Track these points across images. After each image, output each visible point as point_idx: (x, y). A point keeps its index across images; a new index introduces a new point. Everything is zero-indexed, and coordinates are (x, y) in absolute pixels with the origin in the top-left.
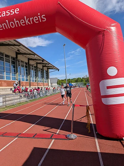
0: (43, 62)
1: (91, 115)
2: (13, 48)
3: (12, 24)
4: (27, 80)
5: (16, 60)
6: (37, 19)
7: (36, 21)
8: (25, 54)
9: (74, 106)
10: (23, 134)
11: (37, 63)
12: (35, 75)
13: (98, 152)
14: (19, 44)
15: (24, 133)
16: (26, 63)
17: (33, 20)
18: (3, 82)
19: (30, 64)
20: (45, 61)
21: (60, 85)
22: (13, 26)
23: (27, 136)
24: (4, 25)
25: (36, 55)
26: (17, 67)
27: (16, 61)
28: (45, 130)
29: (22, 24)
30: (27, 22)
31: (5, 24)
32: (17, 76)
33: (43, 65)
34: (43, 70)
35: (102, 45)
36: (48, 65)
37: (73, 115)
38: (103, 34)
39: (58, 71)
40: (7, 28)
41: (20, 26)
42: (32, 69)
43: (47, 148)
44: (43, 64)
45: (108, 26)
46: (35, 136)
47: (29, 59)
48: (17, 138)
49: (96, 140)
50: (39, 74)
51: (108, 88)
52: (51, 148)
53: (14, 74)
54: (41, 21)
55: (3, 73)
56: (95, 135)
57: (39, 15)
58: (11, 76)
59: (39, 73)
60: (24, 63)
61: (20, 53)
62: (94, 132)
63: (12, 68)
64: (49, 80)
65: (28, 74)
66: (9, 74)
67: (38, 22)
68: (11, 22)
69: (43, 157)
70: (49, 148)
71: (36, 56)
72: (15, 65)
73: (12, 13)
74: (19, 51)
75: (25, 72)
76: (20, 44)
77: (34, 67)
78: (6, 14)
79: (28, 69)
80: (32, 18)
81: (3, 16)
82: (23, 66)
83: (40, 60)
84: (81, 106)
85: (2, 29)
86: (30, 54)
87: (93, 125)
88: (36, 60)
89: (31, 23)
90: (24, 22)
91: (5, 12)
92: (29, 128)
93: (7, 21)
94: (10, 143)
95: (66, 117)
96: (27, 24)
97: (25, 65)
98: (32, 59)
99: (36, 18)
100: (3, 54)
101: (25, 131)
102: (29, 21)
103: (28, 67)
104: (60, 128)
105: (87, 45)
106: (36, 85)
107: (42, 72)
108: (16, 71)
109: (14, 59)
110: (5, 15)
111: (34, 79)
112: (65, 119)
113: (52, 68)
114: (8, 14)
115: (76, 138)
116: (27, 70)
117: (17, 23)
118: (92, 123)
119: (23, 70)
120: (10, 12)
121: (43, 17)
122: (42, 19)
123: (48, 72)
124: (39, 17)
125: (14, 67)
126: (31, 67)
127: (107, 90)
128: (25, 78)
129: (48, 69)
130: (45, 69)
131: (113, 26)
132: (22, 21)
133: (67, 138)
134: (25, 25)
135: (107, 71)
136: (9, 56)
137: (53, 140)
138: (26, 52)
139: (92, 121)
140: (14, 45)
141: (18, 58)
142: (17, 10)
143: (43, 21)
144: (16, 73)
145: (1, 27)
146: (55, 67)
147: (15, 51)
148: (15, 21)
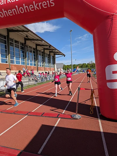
0: (50, 47)
1: (95, 98)
2: (21, 34)
4: (35, 65)
5: (25, 45)
6: (46, 4)
8: (33, 40)
9: (79, 89)
10: (32, 113)
11: (44, 49)
12: (43, 60)
13: (101, 131)
14: (27, 30)
15: (33, 111)
16: (34, 49)
17: (41, 5)
18: (13, 66)
19: (37, 49)
20: (52, 47)
21: (65, 70)
22: (22, 12)
23: (36, 114)
24: (14, 11)
25: (43, 40)
26: (26, 52)
27: (25, 47)
28: (52, 110)
29: (31, 9)
30: (36, 7)
31: (14, 9)
32: (26, 61)
33: (50, 50)
34: (49, 55)
35: (110, 30)
36: (54, 51)
37: (78, 98)
38: (111, 19)
39: (64, 56)
40: (17, 14)
41: (29, 11)
42: (40, 54)
43: (53, 125)
46: (43, 115)
47: (37, 45)
48: (27, 116)
49: (100, 121)
50: (46, 59)
51: (114, 72)
52: (57, 126)
53: (23, 59)
54: (49, 6)
55: (13, 58)
56: (99, 116)
58: (20, 61)
60: (32, 48)
61: (29, 39)
62: (98, 114)
63: (21, 53)
64: (56, 65)
65: (36, 59)
66: (18, 59)
67: (46, 7)
68: (20, 8)
69: (51, 133)
70: (56, 126)
71: (43, 42)
72: (24, 50)
74: (28, 37)
75: (33, 57)
76: (29, 30)
77: (41, 52)
79: (35, 54)
80: (41, 3)
81: (12, 1)
82: (31, 52)
83: (47, 46)
84: (86, 89)
85: (12, 15)
86: (38, 40)
87: (97, 108)
88: (43, 45)
89: (39, 8)
90: (33, 7)
92: (38, 108)
93: (16, 6)
94: (21, 120)
95: (71, 99)
96: (36, 9)
97: (33, 50)
98: (39, 45)
99: (44, 3)
100: (13, 40)
101: (34, 110)
102: (38, 6)
103: (36, 52)
104: (65, 109)
105: (95, 30)
106: (44, 69)
107: (48, 58)
108: (24, 57)
109: (22, 44)
110: (14, 1)
111: (42, 64)
112: (70, 101)
113: (59, 53)
115: (80, 118)
116: (34, 56)
117: (26, 8)
118: (96, 105)
119: (31, 55)
121: (52, 1)
122: (50, 4)
123: (54, 57)
124: (48, 1)
125: (23, 52)
126: (39, 52)
127: (113, 74)
128: (33, 63)
129: (55, 54)
130: (52, 54)
132: (31, 7)
133: (72, 118)
134: (33, 10)
135: (114, 56)
136: (18, 42)
137: (60, 119)
138: (34, 38)
139: (96, 103)
140: (23, 31)
141: (27, 44)
143: (51, 6)
144: (25, 58)
145: (11, 12)
146: (61, 53)
147: (24, 36)
148: (24, 6)
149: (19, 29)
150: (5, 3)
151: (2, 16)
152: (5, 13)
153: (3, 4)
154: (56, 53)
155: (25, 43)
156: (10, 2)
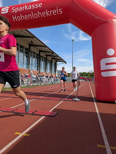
0: (52, 54)
1: (93, 94)
2: (27, 40)
3: (36, 15)
5: (29, 50)
6: (56, 12)
7: (54, 13)
8: (37, 46)
11: (47, 55)
12: (45, 65)
14: (33, 36)
19: (41, 55)
20: (54, 54)
22: (36, 17)
24: (30, 16)
25: (47, 47)
26: (30, 57)
27: (29, 52)
29: (44, 15)
30: (47, 13)
32: (29, 65)
34: (51, 62)
36: (56, 57)
39: (66, 64)
40: (32, 18)
41: (42, 17)
42: (43, 60)
44: (52, 56)
45: (110, 18)
47: (40, 51)
48: (35, 99)
54: (58, 14)
57: (57, 9)
58: (24, 65)
59: (48, 65)
60: (36, 54)
61: (33, 45)
63: (25, 58)
64: (57, 72)
65: (38, 64)
67: (56, 14)
72: (28, 55)
73: (37, 7)
74: (32, 43)
75: (36, 62)
77: (44, 58)
78: (32, 7)
79: (38, 60)
80: (52, 11)
81: (29, 9)
82: (34, 57)
83: (50, 52)
85: (28, 19)
86: (42, 46)
87: (94, 98)
88: (46, 52)
89: (50, 15)
90: (45, 14)
91: (31, 6)
93: (32, 12)
97: (36, 56)
98: (42, 51)
99: (54, 11)
100: (18, 45)
102: (49, 13)
103: (39, 58)
106: (45, 74)
107: (50, 64)
109: (26, 49)
113: (60, 60)
114: (33, 7)
117: (40, 14)
118: (93, 97)
120: (35, 6)
121: (60, 10)
122: (59, 12)
123: (56, 64)
124: (57, 10)
125: (27, 57)
126: (41, 58)
130: (54, 61)
131: (114, 19)
132: (44, 13)
135: (107, 52)
136: (23, 47)
138: (39, 45)
141: (31, 50)
142: (41, 4)
144: (28, 62)
145: (27, 17)
146: (62, 60)
147: (29, 42)
148: (38, 13)
149: (25, 35)
150: (23, 10)
151: (19, 19)
152: (22, 17)
153: (21, 10)
154: (57, 60)
155: (30, 48)
156: (27, 9)
